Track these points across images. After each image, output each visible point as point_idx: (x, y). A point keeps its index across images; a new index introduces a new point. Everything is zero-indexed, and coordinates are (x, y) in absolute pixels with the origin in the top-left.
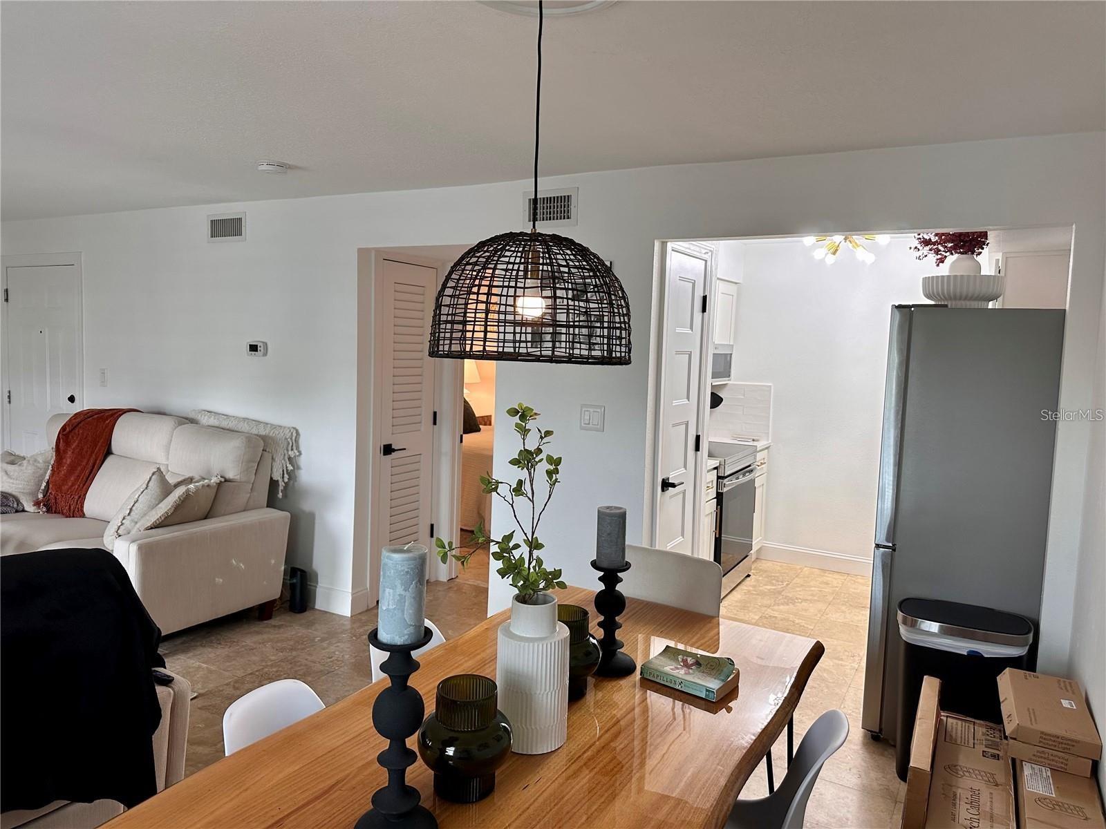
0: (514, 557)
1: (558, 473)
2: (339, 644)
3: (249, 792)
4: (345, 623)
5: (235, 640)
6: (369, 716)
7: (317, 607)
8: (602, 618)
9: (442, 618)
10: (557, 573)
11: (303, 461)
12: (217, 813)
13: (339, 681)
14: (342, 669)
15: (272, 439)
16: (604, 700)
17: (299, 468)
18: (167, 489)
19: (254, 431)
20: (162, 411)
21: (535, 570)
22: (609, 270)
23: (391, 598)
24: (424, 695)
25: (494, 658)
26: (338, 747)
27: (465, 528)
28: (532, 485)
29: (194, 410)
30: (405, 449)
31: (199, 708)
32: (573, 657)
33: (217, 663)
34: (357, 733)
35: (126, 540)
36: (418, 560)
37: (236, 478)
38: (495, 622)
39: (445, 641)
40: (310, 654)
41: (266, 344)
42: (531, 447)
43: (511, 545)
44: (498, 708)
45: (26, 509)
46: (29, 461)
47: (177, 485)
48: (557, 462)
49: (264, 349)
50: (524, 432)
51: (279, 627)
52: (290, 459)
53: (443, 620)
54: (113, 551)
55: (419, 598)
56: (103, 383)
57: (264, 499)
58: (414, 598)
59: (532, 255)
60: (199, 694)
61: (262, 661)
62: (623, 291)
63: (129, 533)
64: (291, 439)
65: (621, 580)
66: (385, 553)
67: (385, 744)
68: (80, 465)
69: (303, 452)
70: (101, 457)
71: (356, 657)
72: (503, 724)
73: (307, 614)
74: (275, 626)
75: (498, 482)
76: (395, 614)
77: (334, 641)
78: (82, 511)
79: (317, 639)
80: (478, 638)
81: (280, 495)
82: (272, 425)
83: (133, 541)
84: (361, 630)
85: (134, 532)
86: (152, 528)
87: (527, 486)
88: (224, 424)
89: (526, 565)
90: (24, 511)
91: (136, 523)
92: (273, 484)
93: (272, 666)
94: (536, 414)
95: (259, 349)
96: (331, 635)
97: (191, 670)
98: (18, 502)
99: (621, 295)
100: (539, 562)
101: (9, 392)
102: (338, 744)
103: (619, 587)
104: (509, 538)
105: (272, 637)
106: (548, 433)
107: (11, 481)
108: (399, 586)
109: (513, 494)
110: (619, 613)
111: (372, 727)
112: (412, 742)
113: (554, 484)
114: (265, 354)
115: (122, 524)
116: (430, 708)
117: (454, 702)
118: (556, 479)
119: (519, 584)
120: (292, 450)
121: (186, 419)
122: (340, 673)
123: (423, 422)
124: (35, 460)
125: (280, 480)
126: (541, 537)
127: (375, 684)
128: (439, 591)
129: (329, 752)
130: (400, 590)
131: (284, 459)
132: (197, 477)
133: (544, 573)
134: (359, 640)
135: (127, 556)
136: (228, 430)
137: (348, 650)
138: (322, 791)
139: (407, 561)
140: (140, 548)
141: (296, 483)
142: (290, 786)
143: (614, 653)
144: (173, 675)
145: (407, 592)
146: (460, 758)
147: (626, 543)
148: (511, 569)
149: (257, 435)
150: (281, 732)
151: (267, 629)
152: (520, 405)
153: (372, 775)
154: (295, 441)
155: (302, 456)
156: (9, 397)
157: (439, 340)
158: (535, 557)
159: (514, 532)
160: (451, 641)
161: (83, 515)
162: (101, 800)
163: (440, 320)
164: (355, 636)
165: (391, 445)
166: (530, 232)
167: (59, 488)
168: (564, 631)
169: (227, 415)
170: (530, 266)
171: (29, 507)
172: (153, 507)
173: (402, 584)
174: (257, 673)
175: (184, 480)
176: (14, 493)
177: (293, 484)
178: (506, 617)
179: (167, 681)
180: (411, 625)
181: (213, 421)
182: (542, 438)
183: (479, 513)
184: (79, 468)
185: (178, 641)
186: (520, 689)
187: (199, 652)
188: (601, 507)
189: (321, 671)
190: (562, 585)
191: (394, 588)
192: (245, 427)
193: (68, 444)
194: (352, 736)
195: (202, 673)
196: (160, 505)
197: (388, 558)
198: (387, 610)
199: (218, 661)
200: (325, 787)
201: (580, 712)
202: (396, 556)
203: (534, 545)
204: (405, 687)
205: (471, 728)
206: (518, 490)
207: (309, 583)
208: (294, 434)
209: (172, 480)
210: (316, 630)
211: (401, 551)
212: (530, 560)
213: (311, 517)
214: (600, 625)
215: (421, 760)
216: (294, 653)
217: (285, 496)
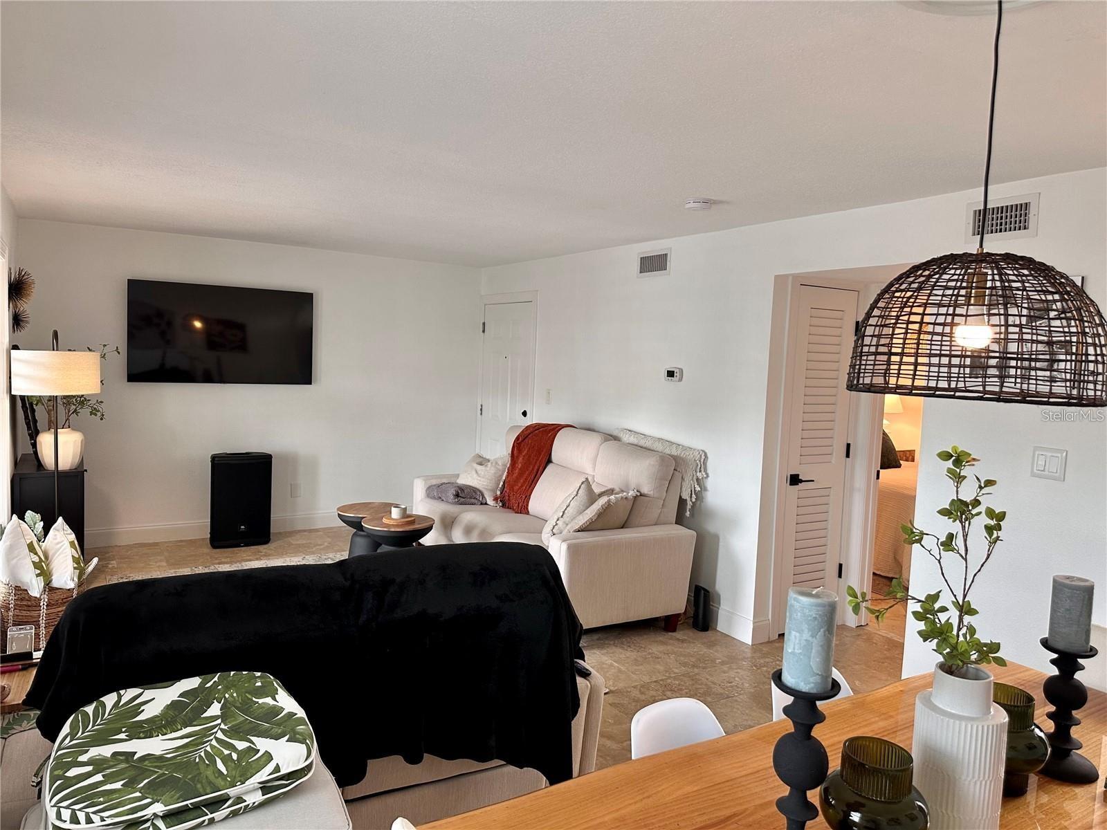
0: (940, 621)
1: (1000, 530)
2: (739, 671)
3: (651, 799)
4: (746, 650)
5: (643, 646)
6: (769, 755)
7: (719, 628)
8: (1052, 708)
9: (849, 666)
10: (995, 647)
11: (709, 483)
12: (623, 811)
13: (738, 709)
14: (741, 697)
15: (683, 459)
16: (1051, 805)
17: (706, 489)
18: (592, 498)
19: (667, 451)
20: (592, 427)
21: (966, 638)
22: (1080, 292)
23: (797, 641)
24: (828, 747)
25: (910, 725)
26: (735, 779)
27: (878, 573)
28: (965, 541)
29: (618, 429)
30: (813, 481)
31: (609, 704)
32: (1011, 747)
33: (627, 665)
34: (755, 770)
35: (559, 539)
36: (827, 608)
37: (649, 493)
38: (912, 686)
39: (853, 694)
40: (711, 675)
41: (681, 371)
42: (967, 496)
43: (937, 606)
44: (913, 783)
45: (488, 502)
46: (492, 463)
47: (601, 495)
48: (1002, 516)
49: (680, 375)
50: (959, 479)
51: (683, 641)
52: (698, 480)
53: (850, 668)
54: (548, 546)
55: (827, 648)
56: (548, 401)
57: (673, 516)
58: (821, 646)
59: (978, 278)
60: (611, 691)
61: (666, 671)
62: (1101, 317)
63: (561, 533)
64: (700, 461)
65: (1082, 668)
66: (792, 595)
67: (786, 791)
68: (528, 470)
69: (710, 475)
70: (543, 465)
71: (755, 687)
72: (919, 803)
73: (709, 633)
74: (678, 640)
75: (922, 534)
76: (801, 659)
77: (734, 666)
78: (527, 509)
79: (718, 661)
80: (891, 699)
81: (688, 514)
82: (683, 446)
83: (564, 541)
84: (762, 661)
85: (565, 532)
86: (579, 531)
87: (959, 542)
88: (642, 443)
89: (955, 632)
90: (486, 504)
91: (567, 525)
92: (682, 502)
93: (675, 678)
94: (974, 459)
95: (675, 374)
96: (732, 660)
97: (604, 666)
98: (483, 497)
99: (1098, 322)
100: (972, 630)
101: (482, 406)
102: (736, 775)
103: (1078, 676)
104: (934, 598)
105: (676, 650)
106: (989, 483)
107: (479, 478)
108: (806, 631)
109: (941, 548)
110: (1078, 707)
111: (771, 767)
112: (814, 796)
113: (995, 542)
114: (681, 380)
115: (557, 524)
116: (835, 764)
117: (863, 765)
118: (998, 537)
119: (945, 652)
120: (700, 471)
121: (611, 436)
122: (739, 700)
123: (834, 453)
124: (496, 463)
125: (688, 499)
126: (974, 599)
127: (776, 723)
128: (847, 636)
129: (728, 781)
130: (806, 635)
131: (692, 480)
132: (617, 490)
133: (977, 644)
134: (759, 671)
135: (559, 552)
136: (645, 448)
137: (748, 678)
138: (718, 819)
139: (816, 606)
140: (569, 547)
141: (702, 504)
142: (689, 805)
143: (1067, 753)
144: (590, 669)
145: (814, 639)
146: (866, 827)
147: (1092, 623)
148: (936, 633)
149: (670, 455)
150: (682, 749)
151: (671, 641)
152: (954, 448)
153: (769, 817)
154: (703, 463)
155: (709, 479)
156: (481, 410)
157: (859, 373)
158: (965, 623)
159: (940, 591)
160: (860, 696)
161: (527, 513)
162: (529, 768)
163: (861, 352)
164: (756, 666)
165: (798, 475)
166: (975, 252)
167: (511, 488)
168: (1003, 717)
169: (645, 435)
170: (973, 291)
171: (490, 501)
172: (581, 512)
173: (809, 630)
174: (661, 682)
175: (607, 491)
176: (481, 489)
177: (700, 504)
178: (926, 683)
179: (585, 674)
180: (818, 674)
181: (633, 439)
182: (981, 488)
183: (895, 558)
184: (527, 472)
185: (595, 637)
186: (941, 769)
187: (611, 651)
188: (1056, 576)
189: (721, 694)
190: (1001, 662)
191: (800, 631)
192: (658, 447)
193: (520, 451)
194: (750, 771)
195: (613, 671)
196: (586, 511)
197: (795, 599)
198: (793, 653)
199: (628, 663)
200: (721, 816)
201: (1018, 812)
202: (804, 599)
203: (965, 609)
204: (809, 737)
205: (880, 798)
206: (948, 543)
207: (711, 603)
208: (703, 457)
209: (597, 490)
210: (717, 651)
211: (809, 595)
212: (959, 625)
213: (716, 538)
214: (1051, 716)
215: (822, 816)
216: (696, 670)
217: (692, 515)
